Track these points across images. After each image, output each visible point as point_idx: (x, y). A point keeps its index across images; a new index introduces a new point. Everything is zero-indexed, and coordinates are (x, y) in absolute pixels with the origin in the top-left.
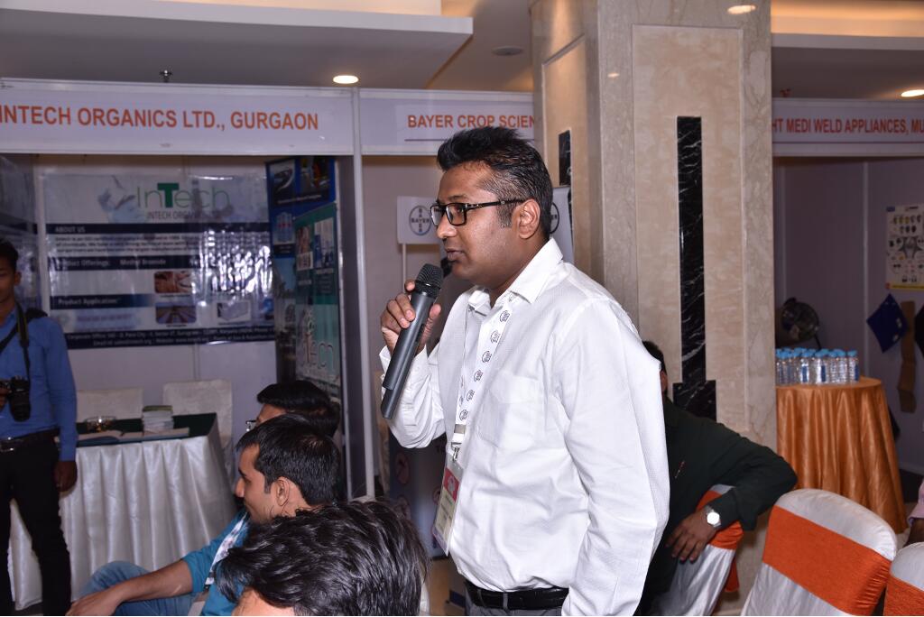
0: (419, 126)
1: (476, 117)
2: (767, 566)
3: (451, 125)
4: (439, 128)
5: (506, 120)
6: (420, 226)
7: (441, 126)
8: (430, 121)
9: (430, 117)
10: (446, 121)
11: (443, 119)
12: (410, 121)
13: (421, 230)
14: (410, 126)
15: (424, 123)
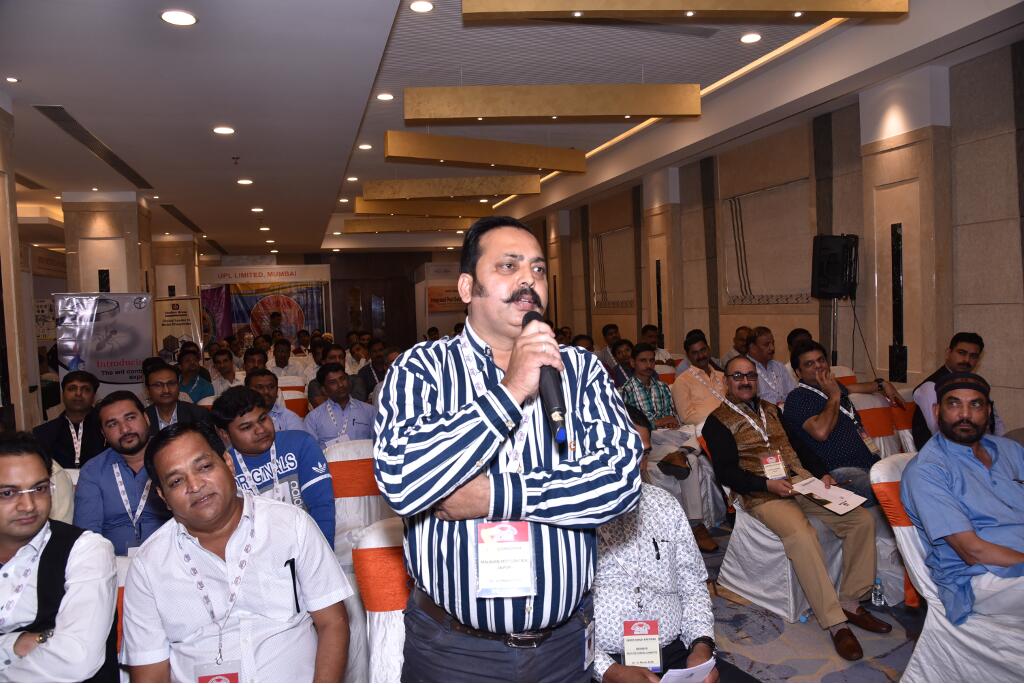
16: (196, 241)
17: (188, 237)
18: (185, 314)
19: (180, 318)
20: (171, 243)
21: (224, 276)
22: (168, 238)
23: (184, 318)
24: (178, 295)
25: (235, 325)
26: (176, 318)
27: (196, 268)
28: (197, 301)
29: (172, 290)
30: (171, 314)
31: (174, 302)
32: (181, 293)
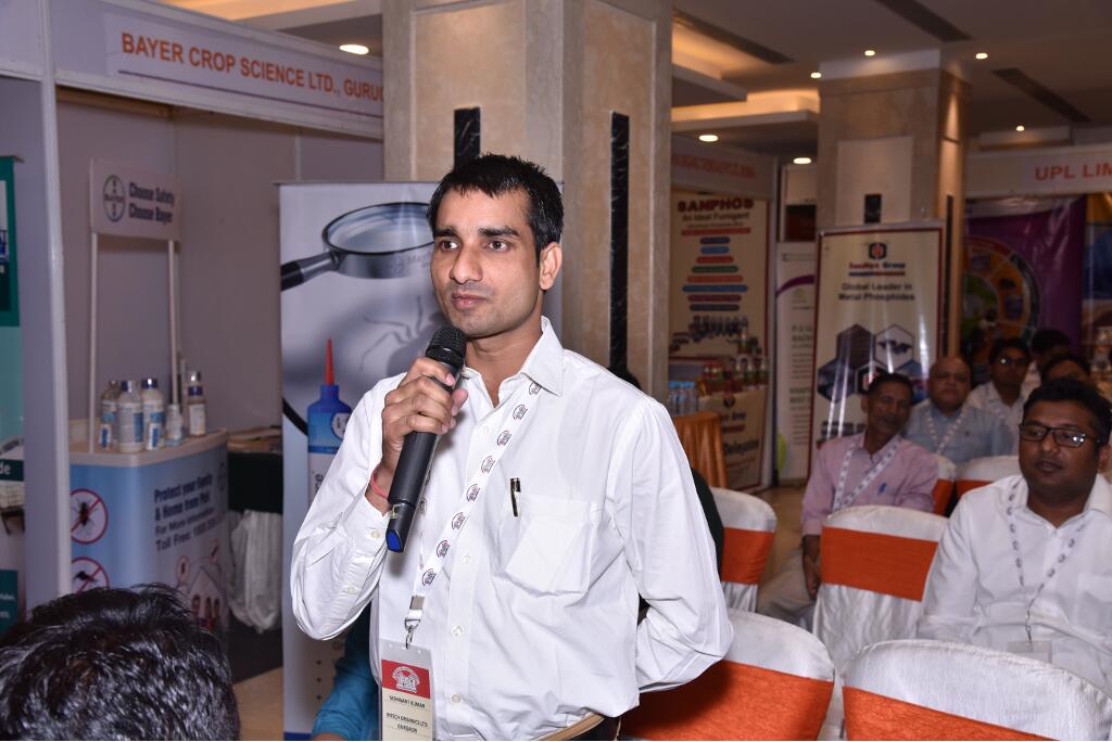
0: (137, 53)
1: (213, 53)
2: (836, 587)
3: (182, 61)
4: (165, 62)
5: (249, 66)
6: (114, 207)
7: (168, 59)
8: (153, 47)
9: (153, 41)
10: (175, 53)
11: (170, 48)
12: (125, 43)
13: (114, 214)
14: (125, 50)
15: (144, 50)
16: (956, 70)
17: (929, 58)
18: (900, 269)
19: (883, 281)
20: (883, 79)
21: (1054, 172)
22: (875, 64)
23: (896, 280)
24: (887, 219)
25: (1090, 305)
26: (875, 280)
27: (950, 151)
28: (935, 235)
29: (873, 204)
30: (866, 271)
31: (877, 238)
32: (895, 212)
